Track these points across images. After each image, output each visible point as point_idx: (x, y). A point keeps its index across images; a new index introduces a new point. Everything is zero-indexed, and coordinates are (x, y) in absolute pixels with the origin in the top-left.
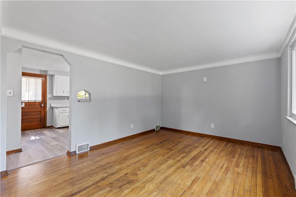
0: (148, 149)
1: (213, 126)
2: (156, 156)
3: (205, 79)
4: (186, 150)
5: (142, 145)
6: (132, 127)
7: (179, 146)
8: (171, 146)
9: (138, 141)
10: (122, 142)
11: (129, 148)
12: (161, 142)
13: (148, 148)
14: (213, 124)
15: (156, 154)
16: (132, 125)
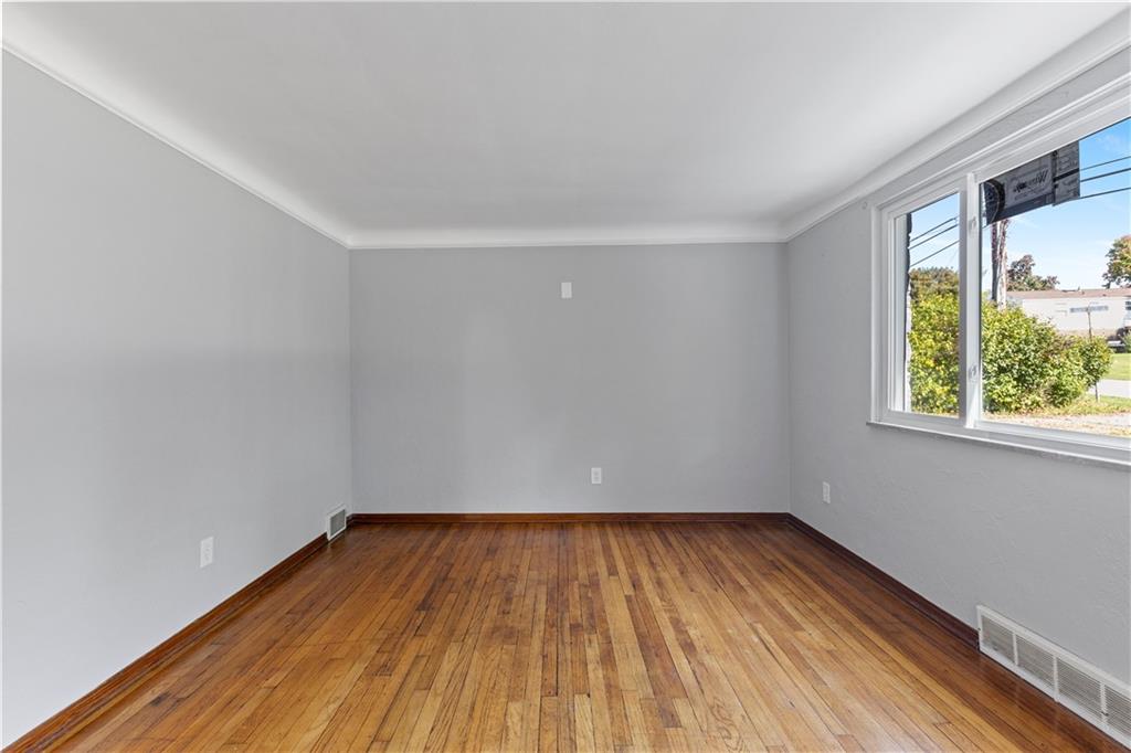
0: (396, 680)
1: (596, 475)
2: (485, 716)
3: (567, 290)
4: (576, 612)
5: (325, 662)
6: (206, 558)
7: (529, 601)
8: (492, 612)
9: (272, 644)
10: (149, 697)
11: (249, 720)
12: (424, 606)
13: (386, 669)
14: (599, 470)
15: (468, 692)
16: (207, 544)
